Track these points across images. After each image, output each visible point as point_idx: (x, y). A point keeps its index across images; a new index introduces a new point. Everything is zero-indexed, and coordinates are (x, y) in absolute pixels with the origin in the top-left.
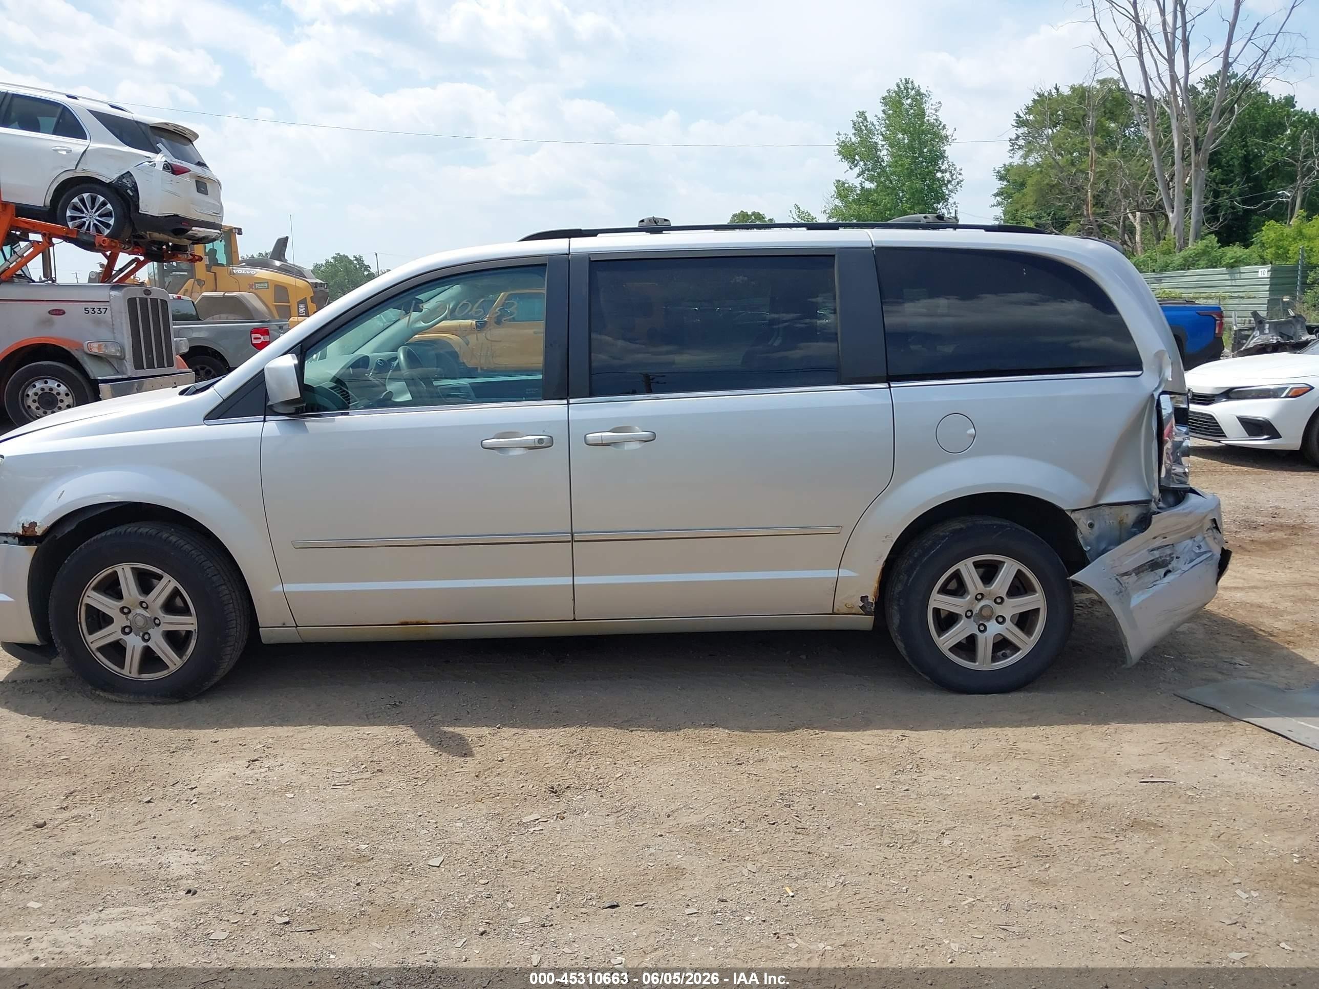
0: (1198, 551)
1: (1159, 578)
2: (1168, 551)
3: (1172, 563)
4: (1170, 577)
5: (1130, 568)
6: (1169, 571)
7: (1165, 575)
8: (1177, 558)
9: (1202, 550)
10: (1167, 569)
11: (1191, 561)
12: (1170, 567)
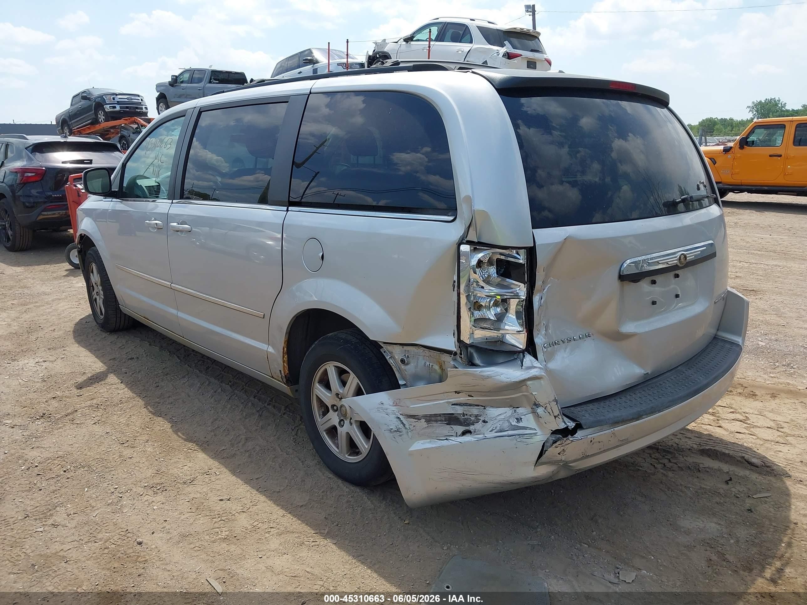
0: (514, 423)
1: (455, 435)
2: (475, 411)
3: (476, 425)
4: (467, 438)
5: (421, 413)
6: (469, 432)
7: (464, 433)
8: (484, 422)
9: (521, 424)
10: (467, 428)
11: (501, 431)
12: (471, 428)
